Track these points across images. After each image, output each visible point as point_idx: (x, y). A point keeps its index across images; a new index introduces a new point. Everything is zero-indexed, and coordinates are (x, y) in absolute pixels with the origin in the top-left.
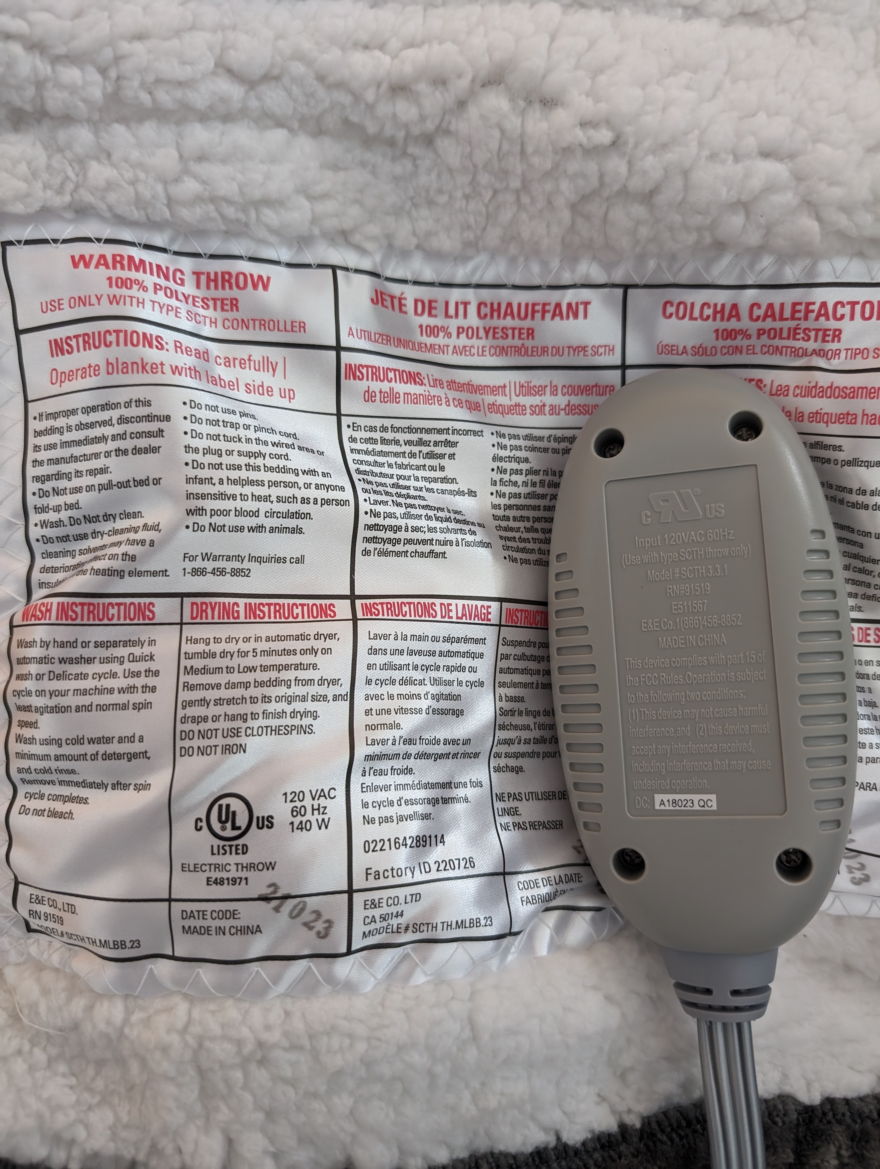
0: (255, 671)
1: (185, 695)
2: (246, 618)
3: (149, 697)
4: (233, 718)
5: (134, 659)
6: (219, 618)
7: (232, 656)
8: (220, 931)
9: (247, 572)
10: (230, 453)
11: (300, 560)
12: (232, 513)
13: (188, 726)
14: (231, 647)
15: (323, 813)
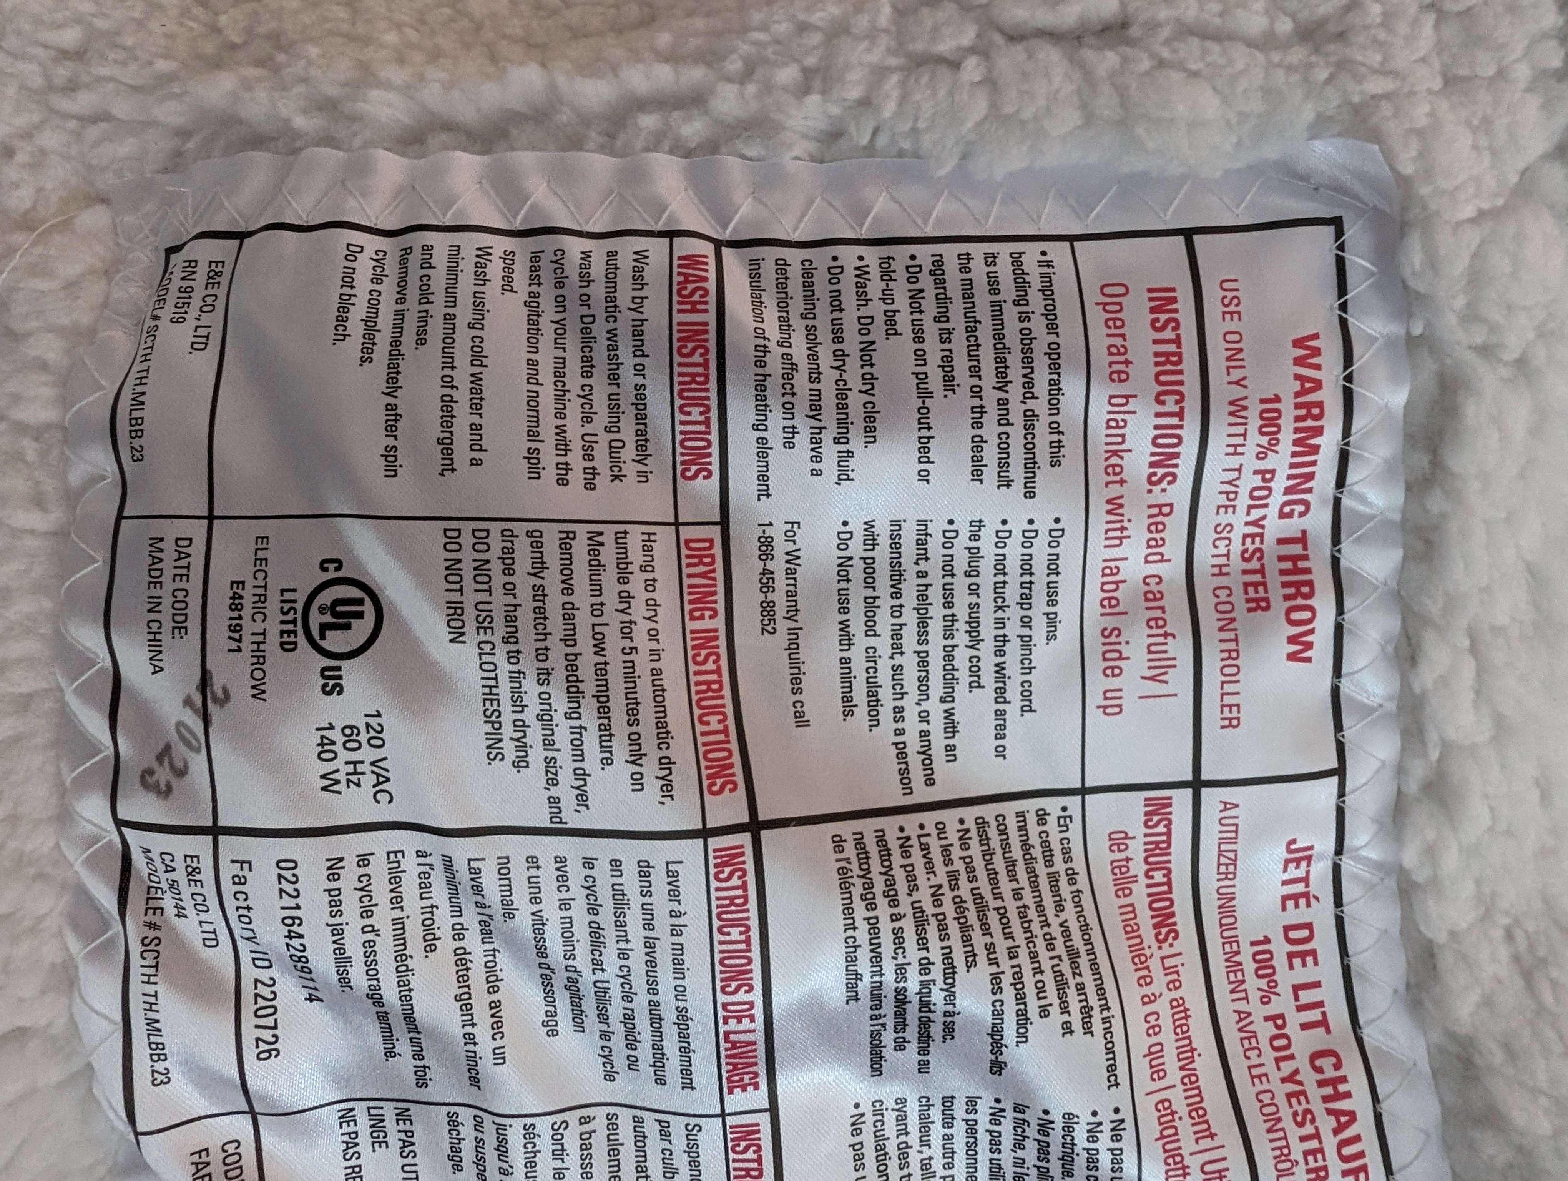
0: (596, 653)
1: (551, 536)
2: (692, 632)
3: (550, 474)
4: (510, 619)
5: (614, 450)
6: (690, 586)
7: (622, 611)
8: (155, 604)
9: (770, 627)
11: (800, 719)
12: (869, 592)
13: (496, 543)
14: (638, 610)
15: (348, 781)
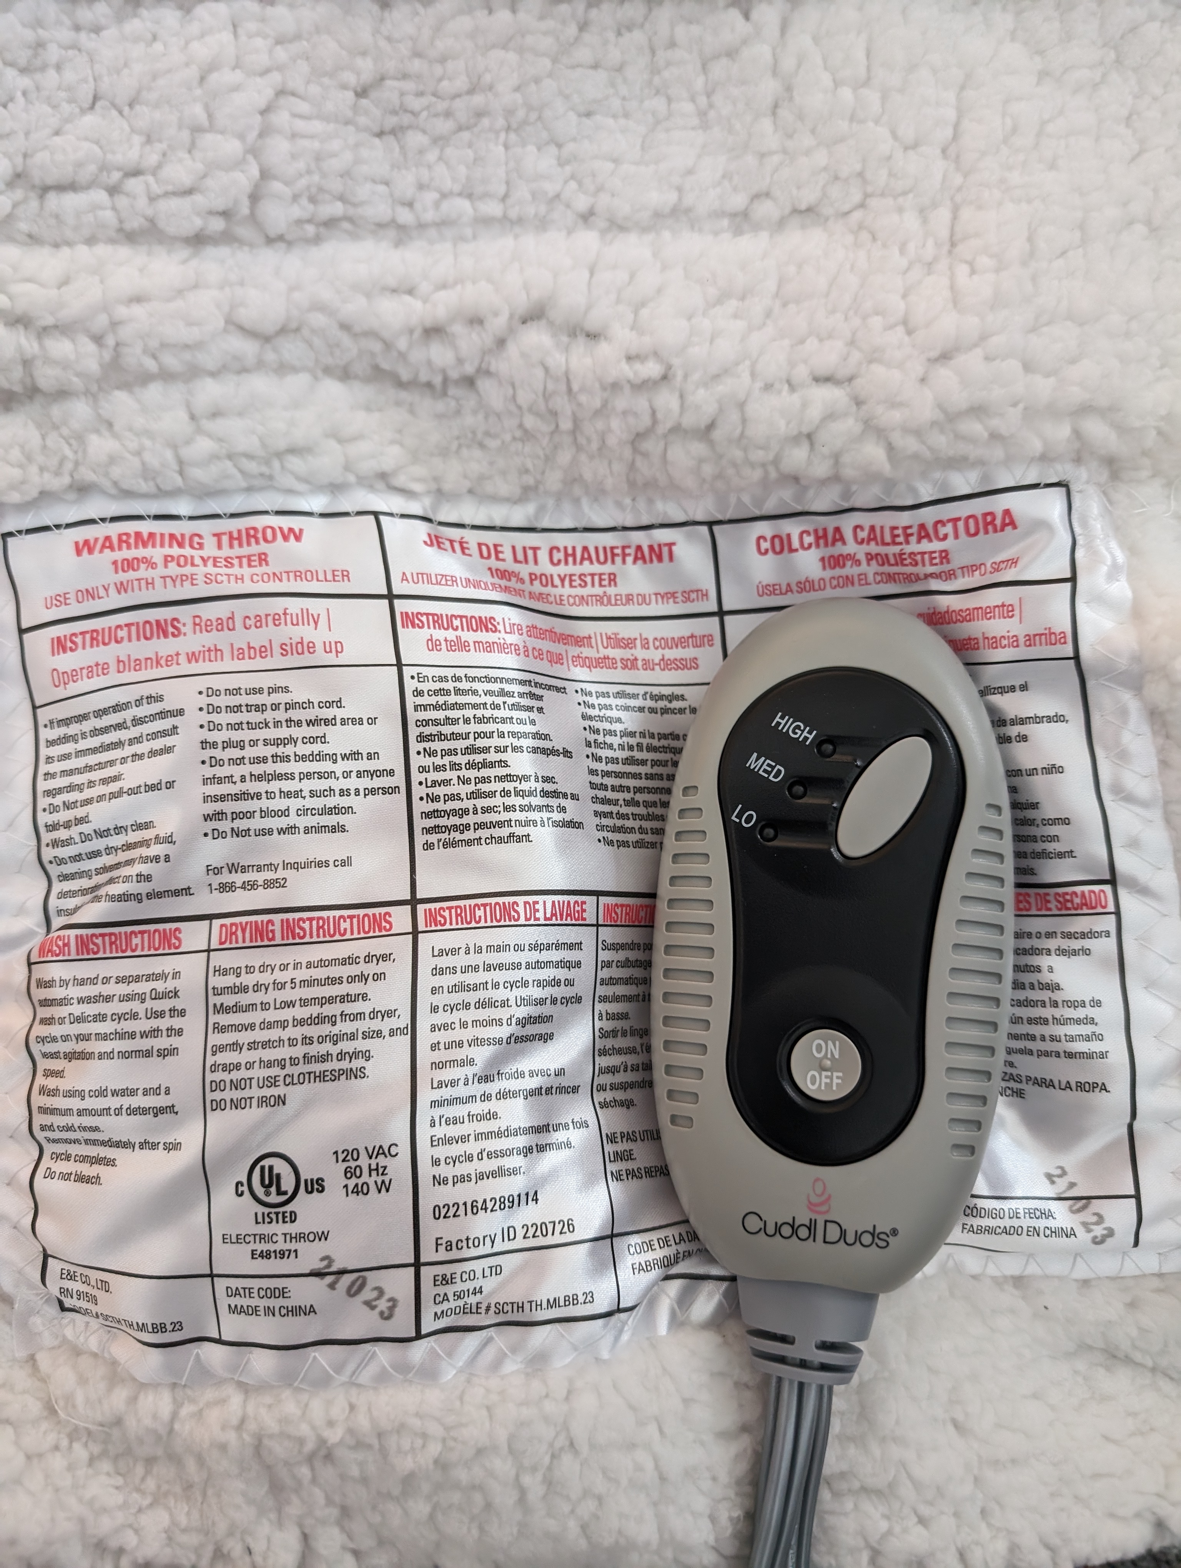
0: (294, 1006)
1: (216, 1039)
2: (283, 939)
3: (175, 1041)
4: (270, 1064)
5: (158, 996)
6: (252, 941)
7: (267, 989)
8: (270, 1311)
9: (282, 882)
10: (254, 743)
11: (346, 862)
12: (257, 815)
13: (219, 1076)
14: (266, 978)
15: (382, 1174)
